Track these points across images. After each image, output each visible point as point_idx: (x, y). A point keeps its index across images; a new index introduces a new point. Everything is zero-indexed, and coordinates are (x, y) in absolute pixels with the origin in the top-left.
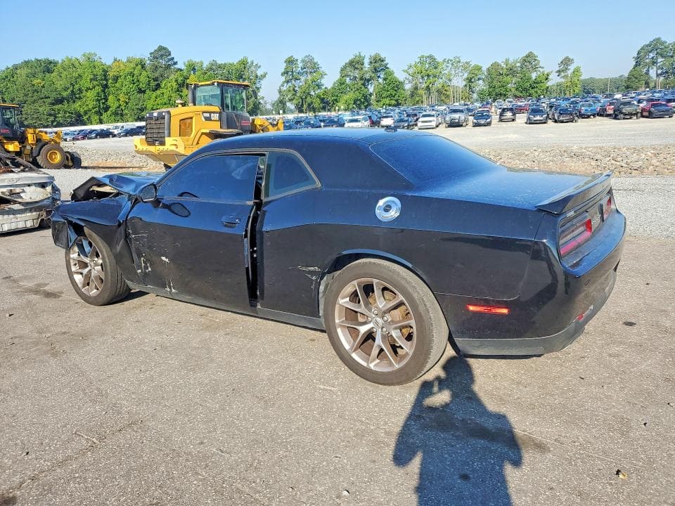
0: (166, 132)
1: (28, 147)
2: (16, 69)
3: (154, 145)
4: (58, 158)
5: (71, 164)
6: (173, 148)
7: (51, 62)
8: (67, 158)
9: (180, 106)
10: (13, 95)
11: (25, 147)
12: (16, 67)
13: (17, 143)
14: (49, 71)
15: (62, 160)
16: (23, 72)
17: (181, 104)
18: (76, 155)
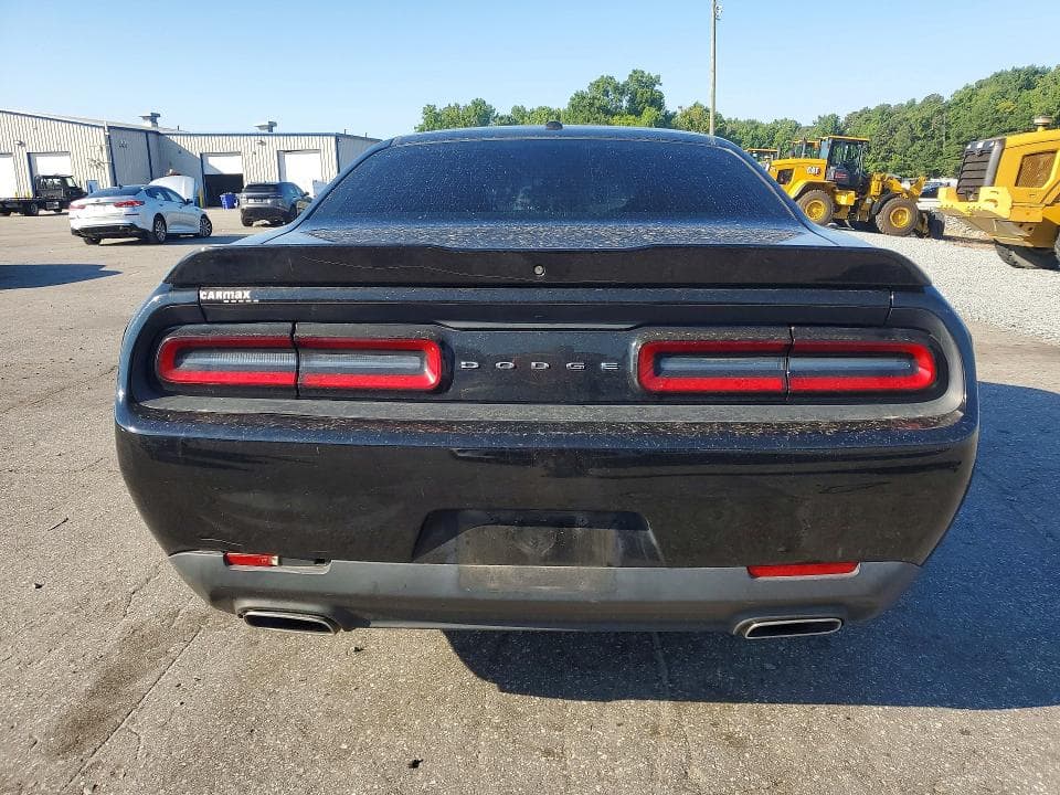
0: (988, 178)
1: (869, 201)
2: (981, 87)
3: (967, 200)
4: (906, 219)
5: (926, 231)
6: (990, 207)
7: (1036, 72)
8: (923, 221)
9: (1040, 129)
10: (961, 128)
11: (865, 200)
12: (980, 85)
13: (853, 193)
14: (1029, 86)
15: (913, 222)
16: (987, 92)
17: (1044, 125)
18: (938, 217)
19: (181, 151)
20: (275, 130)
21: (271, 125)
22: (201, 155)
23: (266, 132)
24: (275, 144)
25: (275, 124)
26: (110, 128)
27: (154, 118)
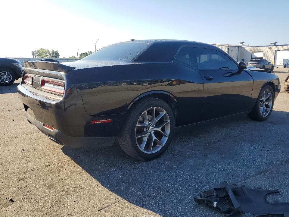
19: (246, 51)
20: (277, 44)
21: (276, 43)
22: (252, 52)
23: (273, 45)
24: (274, 48)
25: (277, 42)
26: (229, 46)
27: (243, 43)
